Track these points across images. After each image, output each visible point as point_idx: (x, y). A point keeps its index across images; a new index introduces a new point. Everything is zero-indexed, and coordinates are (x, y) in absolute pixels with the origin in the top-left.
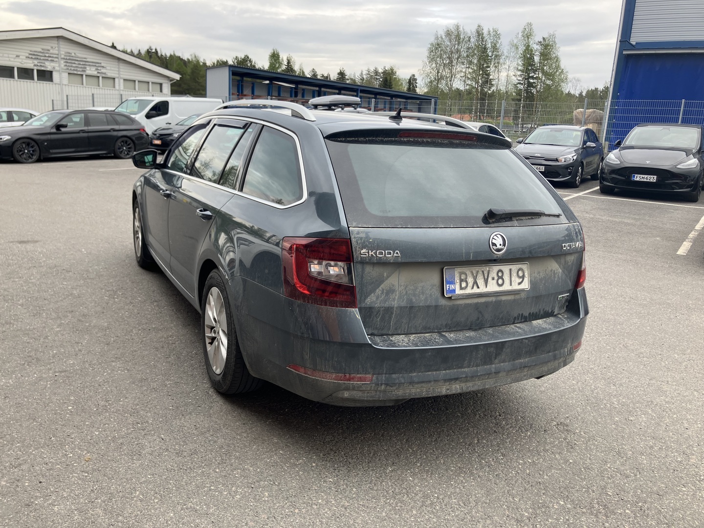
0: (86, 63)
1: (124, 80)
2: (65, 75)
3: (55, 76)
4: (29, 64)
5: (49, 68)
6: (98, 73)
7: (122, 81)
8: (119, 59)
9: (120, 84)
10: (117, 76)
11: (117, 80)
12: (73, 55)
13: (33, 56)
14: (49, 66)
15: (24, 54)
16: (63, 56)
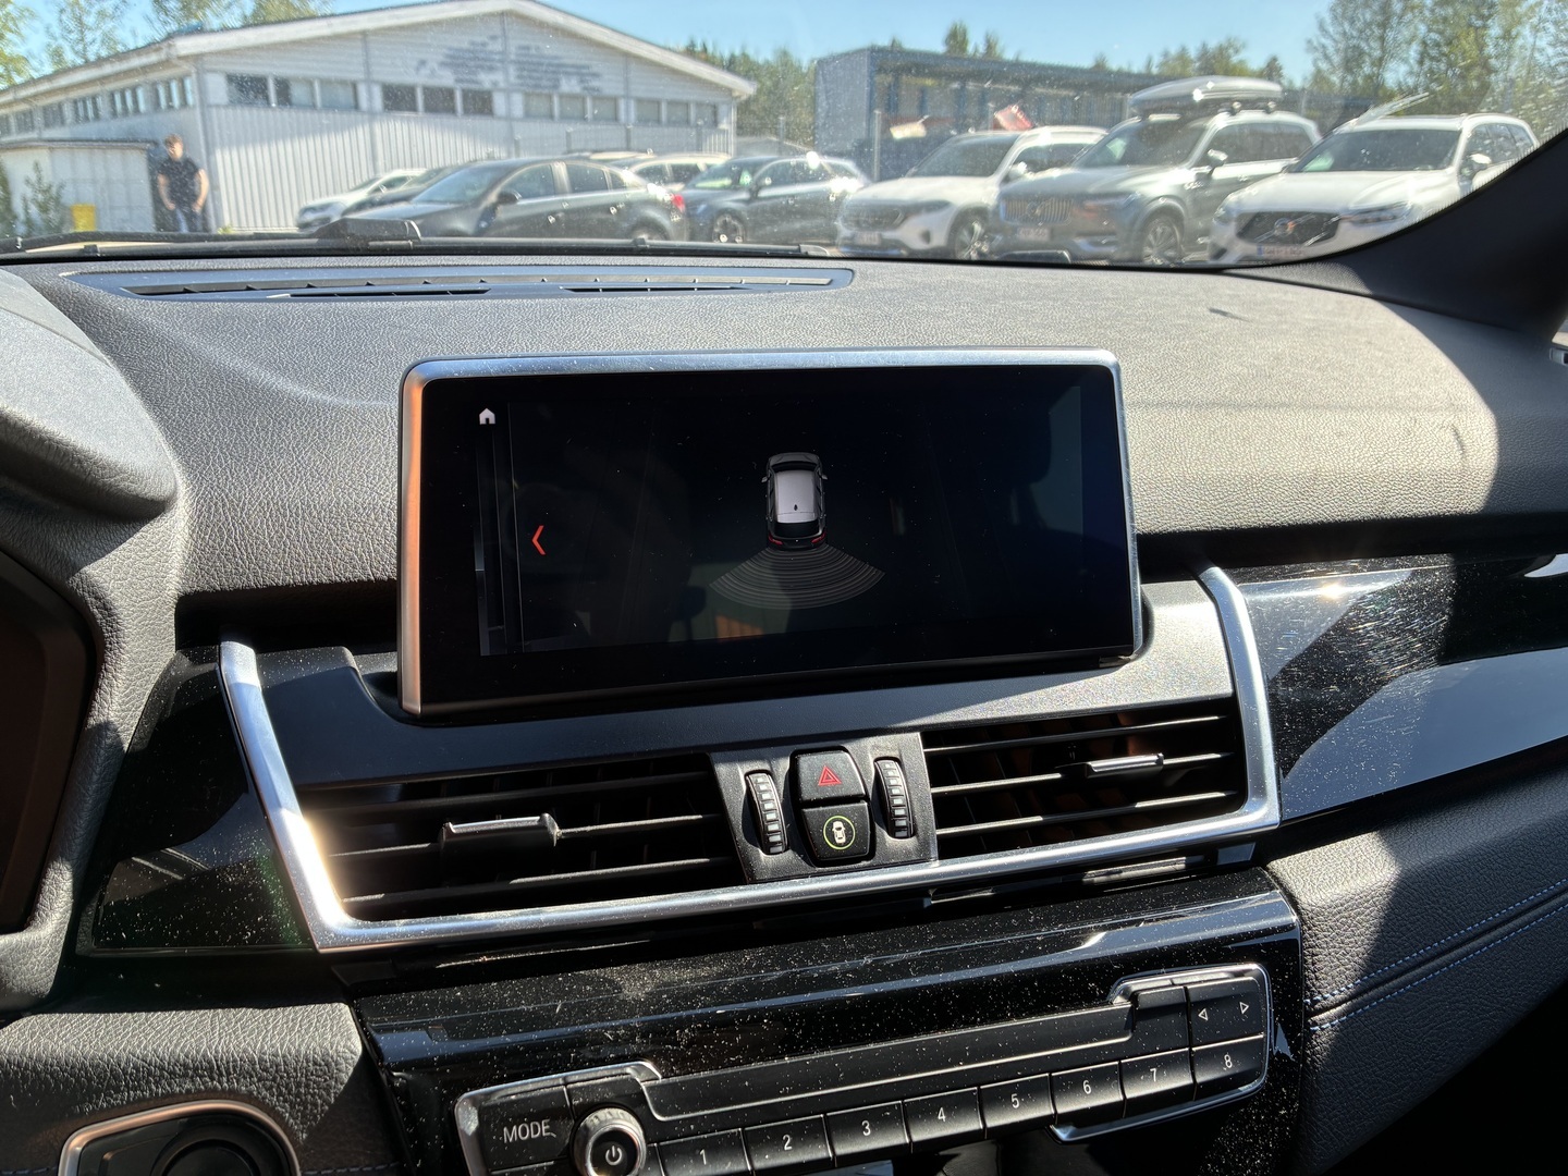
0: (557, 69)
1: (639, 101)
2: (518, 99)
3: (499, 102)
4: (446, 79)
5: (487, 85)
6: (585, 88)
7: (632, 104)
8: (627, 55)
9: (628, 112)
10: (622, 93)
11: (622, 104)
12: (533, 52)
13: (455, 61)
14: (486, 80)
15: (435, 57)
16: (513, 57)
